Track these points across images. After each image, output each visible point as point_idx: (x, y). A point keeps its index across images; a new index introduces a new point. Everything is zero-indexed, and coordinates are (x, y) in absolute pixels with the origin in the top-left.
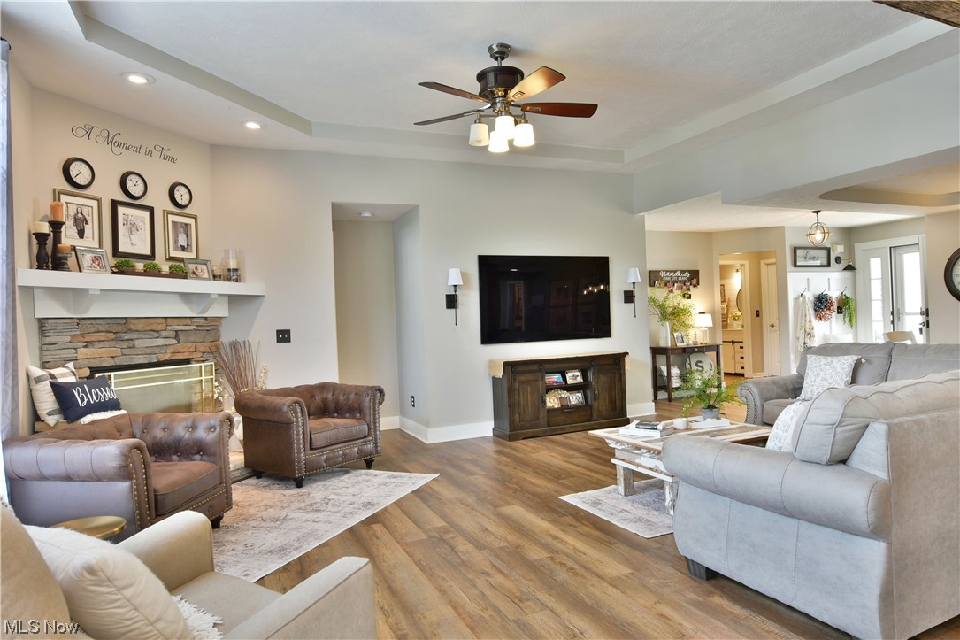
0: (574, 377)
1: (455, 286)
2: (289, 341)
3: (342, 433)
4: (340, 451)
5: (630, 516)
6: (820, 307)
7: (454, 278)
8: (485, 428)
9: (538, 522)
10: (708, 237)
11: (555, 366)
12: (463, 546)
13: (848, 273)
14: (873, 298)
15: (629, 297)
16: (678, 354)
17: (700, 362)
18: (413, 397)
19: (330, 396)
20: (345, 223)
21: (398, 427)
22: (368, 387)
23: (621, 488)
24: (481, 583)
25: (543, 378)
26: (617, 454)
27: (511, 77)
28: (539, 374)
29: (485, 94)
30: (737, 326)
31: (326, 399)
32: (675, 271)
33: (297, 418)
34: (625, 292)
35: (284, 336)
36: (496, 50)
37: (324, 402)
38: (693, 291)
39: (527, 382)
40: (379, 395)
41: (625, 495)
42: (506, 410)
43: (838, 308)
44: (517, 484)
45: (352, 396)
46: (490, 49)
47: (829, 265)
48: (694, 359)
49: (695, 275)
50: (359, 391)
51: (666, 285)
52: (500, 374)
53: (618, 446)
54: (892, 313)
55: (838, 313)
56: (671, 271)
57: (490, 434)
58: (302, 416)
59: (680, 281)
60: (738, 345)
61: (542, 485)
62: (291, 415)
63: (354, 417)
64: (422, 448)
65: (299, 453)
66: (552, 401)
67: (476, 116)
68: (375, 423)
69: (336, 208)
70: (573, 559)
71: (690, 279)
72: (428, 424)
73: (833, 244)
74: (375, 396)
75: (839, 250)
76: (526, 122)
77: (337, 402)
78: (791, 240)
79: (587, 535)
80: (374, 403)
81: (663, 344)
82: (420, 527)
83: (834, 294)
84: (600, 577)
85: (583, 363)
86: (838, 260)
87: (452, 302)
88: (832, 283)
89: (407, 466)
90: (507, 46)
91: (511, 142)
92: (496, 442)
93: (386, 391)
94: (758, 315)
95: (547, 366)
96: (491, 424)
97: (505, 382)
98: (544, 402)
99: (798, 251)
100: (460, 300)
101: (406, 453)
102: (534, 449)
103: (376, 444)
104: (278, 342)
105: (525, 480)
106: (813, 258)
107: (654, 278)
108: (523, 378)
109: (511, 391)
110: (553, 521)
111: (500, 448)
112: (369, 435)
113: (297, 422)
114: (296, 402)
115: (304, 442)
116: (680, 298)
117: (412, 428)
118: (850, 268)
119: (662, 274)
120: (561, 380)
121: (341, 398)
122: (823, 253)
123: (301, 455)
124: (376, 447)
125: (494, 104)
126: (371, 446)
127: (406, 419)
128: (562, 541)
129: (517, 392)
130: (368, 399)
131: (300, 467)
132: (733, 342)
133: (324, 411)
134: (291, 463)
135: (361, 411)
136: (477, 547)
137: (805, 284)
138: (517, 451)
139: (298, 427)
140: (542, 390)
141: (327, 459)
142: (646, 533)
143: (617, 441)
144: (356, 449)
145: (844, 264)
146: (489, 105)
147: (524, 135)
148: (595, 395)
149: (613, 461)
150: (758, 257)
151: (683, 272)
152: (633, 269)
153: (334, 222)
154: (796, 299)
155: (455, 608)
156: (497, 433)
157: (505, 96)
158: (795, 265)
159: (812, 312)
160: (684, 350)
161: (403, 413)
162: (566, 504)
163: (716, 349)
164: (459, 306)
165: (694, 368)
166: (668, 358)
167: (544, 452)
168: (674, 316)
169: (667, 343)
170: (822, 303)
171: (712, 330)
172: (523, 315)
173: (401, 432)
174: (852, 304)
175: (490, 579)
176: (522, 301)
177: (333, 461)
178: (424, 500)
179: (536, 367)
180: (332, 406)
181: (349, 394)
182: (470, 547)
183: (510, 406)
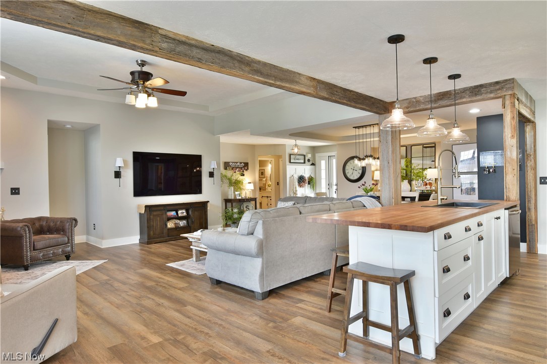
0: (182, 213)
1: (120, 167)
2: (19, 194)
3: (53, 242)
4: (51, 251)
5: (195, 268)
6: (300, 182)
7: (119, 163)
8: (135, 239)
9: (154, 274)
10: (253, 147)
11: (172, 208)
12: (116, 284)
13: (313, 166)
14: (322, 178)
15: (211, 175)
16: (237, 202)
17: (248, 206)
18: (94, 225)
19: (44, 223)
20: (55, 130)
21: (85, 241)
22: (68, 218)
23: (194, 259)
24: (124, 295)
25: (166, 213)
26: (193, 244)
27: (147, 76)
28: (164, 212)
29: (134, 82)
30: (269, 189)
31: (42, 225)
32: (237, 163)
33: (26, 234)
34: (210, 172)
35: (15, 191)
36: (140, 62)
37: (41, 227)
38: (245, 173)
39: (158, 215)
40: (74, 222)
41: (196, 261)
42: (146, 229)
43: (309, 182)
44: (147, 261)
45: (58, 223)
46: (137, 61)
47: (304, 163)
48: (245, 204)
49: (246, 165)
50: (62, 221)
51: (232, 169)
52: (143, 212)
53: (193, 240)
54: (329, 185)
55: (309, 184)
56: (235, 163)
57: (138, 242)
58: (29, 232)
59: (239, 168)
60: (269, 198)
61: (159, 261)
62: (22, 232)
63: (60, 234)
64: (99, 250)
65: (27, 252)
66: (170, 225)
67: (129, 91)
68: (72, 236)
69: (49, 122)
70: (166, 284)
71: (244, 167)
72: (103, 238)
73: (307, 153)
74: (72, 223)
75: (309, 156)
76: (154, 96)
77: (49, 226)
78: (288, 151)
79: (175, 276)
80: (72, 226)
81: (230, 197)
82: (96, 280)
83: (307, 176)
84: (175, 288)
85: (186, 206)
86: (309, 160)
87: (118, 175)
88: (306, 171)
89: (90, 258)
90: (145, 61)
91: (146, 105)
92: (140, 246)
93: (78, 220)
94: (278, 185)
95: (168, 208)
96: (138, 237)
97: (146, 216)
98: (166, 225)
99: (291, 156)
100: (122, 174)
101: (90, 251)
102: (159, 247)
103: (72, 247)
104: (11, 194)
105: (152, 259)
106: (298, 159)
107: (227, 165)
108: (155, 213)
109: (149, 220)
110: (161, 273)
111: (142, 248)
112: (68, 243)
113: (26, 236)
114: (26, 226)
115: (30, 246)
116: (239, 175)
117: (93, 241)
118: (313, 164)
119: (231, 164)
120: (176, 214)
121: (52, 224)
122: (303, 157)
123: (28, 254)
124: (72, 249)
125: (138, 87)
126: (69, 249)
127: (90, 237)
128: (163, 279)
129: (152, 221)
130: (68, 224)
131: (27, 260)
132: (267, 197)
133: (40, 231)
134: (22, 257)
135: (63, 230)
136: (123, 284)
137: (294, 171)
138: (151, 248)
139: (26, 238)
140: (165, 219)
141: (43, 255)
142: (199, 273)
143: (192, 238)
144: (60, 250)
145: (311, 163)
146: (136, 86)
147: (153, 102)
148: (192, 222)
149: (191, 247)
150: (278, 157)
151: (241, 163)
152: (213, 162)
153: (49, 129)
154: (290, 177)
155: (110, 303)
156: (141, 241)
157: (143, 84)
158: (290, 162)
159: (297, 183)
160: (240, 200)
161: (88, 233)
162: (169, 266)
163: (255, 199)
164: (122, 177)
165: (245, 209)
166: (232, 204)
167: (163, 248)
168: (236, 184)
169: (232, 197)
170: (301, 180)
171: (254, 191)
172: (162, 182)
173: (87, 244)
174: (314, 180)
175: (127, 293)
176: (163, 174)
177: (47, 256)
178: (98, 270)
179: (162, 208)
180: (46, 229)
181: (57, 222)
182: (120, 284)
183: (148, 227)
